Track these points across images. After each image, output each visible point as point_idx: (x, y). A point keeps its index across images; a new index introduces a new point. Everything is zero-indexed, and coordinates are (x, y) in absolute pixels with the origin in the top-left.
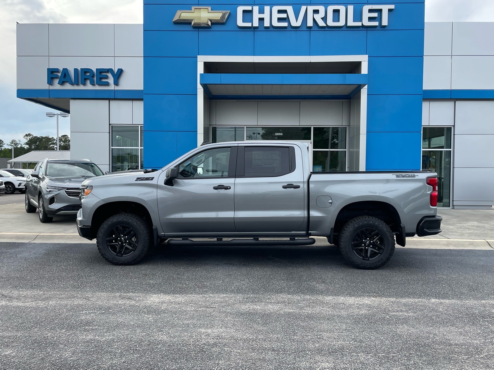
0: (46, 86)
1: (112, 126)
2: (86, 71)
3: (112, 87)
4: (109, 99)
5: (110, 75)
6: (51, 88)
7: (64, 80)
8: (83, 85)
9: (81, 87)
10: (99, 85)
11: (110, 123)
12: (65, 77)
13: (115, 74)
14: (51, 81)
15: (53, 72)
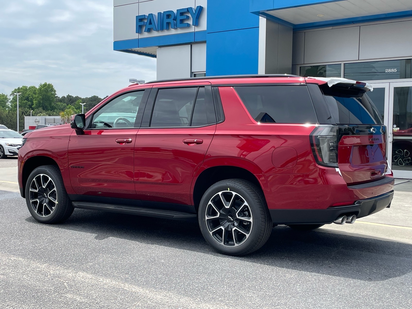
0: (136, 36)
1: (195, 75)
3: (193, 29)
4: (191, 44)
5: (189, 15)
6: (141, 37)
7: (150, 26)
8: (167, 30)
9: (165, 33)
11: (192, 72)
12: (150, 23)
13: (194, 14)
14: (139, 29)
15: (140, 19)
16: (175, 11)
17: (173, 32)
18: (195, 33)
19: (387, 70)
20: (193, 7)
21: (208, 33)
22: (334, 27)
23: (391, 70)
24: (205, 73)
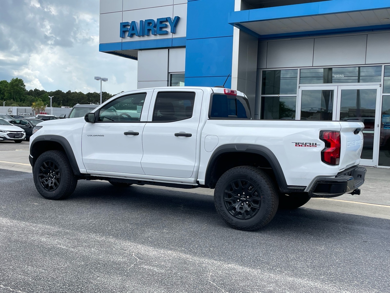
0: (120, 40)
1: (171, 75)
2: (149, 22)
3: (170, 36)
4: (169, 48)
5: (168, 24)
6: (124, 40)
7: (133, 32)
8: (147, 36)
9: (146, 38)
10: (160, 34)
11: (169, 72)
12: (133, 29)
13: (172, 23)
14: (123, 34)
15: (124, 26)
16: (156, 20)
17: (152, 37)
18: (172, 39)
19: (336, 75)
20: (172, 17)
21: (187, 40)
22: (292, 39)
23: (339, 76)
24: (184, 73)
